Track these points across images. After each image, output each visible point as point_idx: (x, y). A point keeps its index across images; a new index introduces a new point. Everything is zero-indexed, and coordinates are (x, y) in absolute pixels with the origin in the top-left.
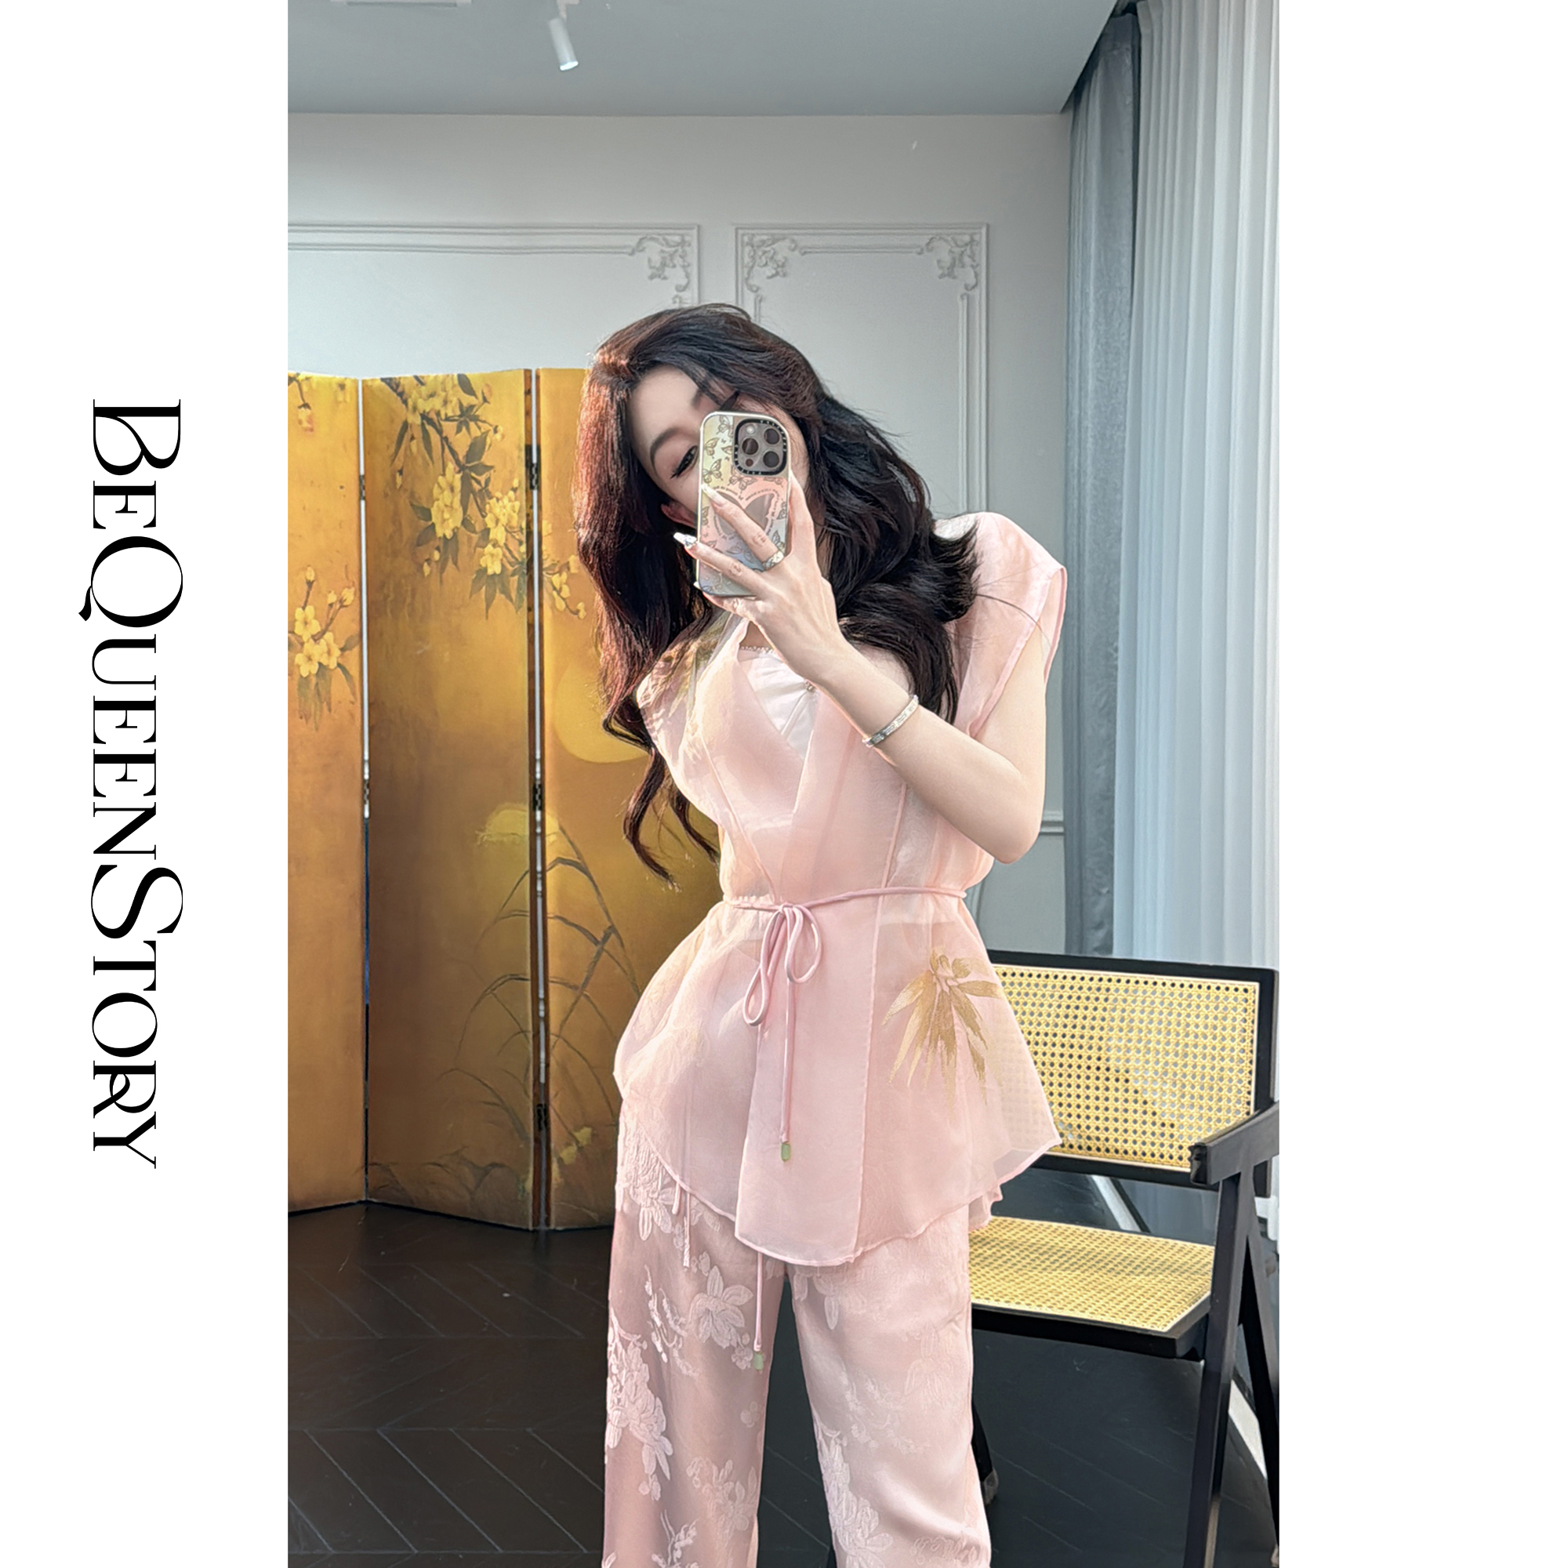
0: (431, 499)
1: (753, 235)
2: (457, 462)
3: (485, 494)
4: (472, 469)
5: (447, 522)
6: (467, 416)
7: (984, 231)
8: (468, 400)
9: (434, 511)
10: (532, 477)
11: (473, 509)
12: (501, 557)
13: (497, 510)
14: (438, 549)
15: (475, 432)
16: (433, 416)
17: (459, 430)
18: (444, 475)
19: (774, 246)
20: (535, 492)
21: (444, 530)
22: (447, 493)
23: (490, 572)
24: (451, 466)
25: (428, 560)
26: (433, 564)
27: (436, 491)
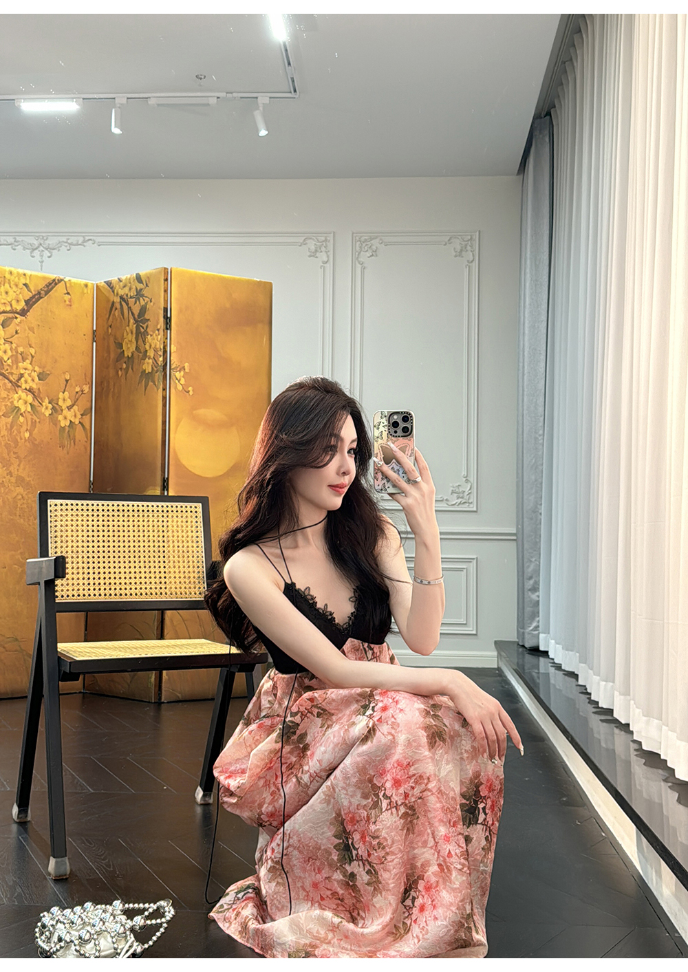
0: (123, 339)
1: (361, 237)
2: (134, 318)
3: (146, 333)
4: (141, 321)
5: (129, 348)
6: (139, 294)
7: (478, 233)
8: (140, 286)
9: (124, 344)
10: (167, 324)
11: (140, 341)
12: (151, 364)
13: (150, 341)
14: (125, 363)
15: (143, 303)
16: (125, 296)
17: (136, 303)
18: (129, 326)
19: (372, 242)
20: (169, 331)
21: (128, 353)
22: (130, 334)
23: (147, 372)
24: (132, 321)
25: (121, 369)
26: (123, 371)
27: (125, 334)
